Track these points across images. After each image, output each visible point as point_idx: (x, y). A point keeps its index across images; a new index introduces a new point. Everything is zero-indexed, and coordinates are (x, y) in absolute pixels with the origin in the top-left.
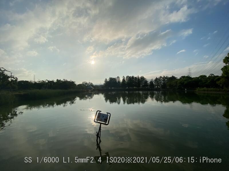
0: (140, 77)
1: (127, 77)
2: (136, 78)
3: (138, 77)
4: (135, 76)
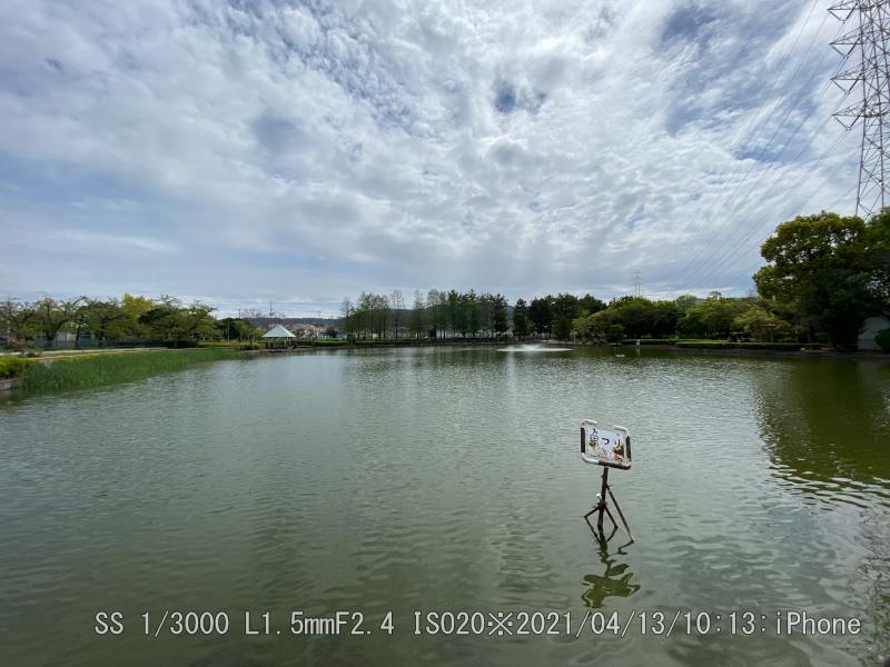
0: (478, 294)
1: (430, 293)
2: (464, 298)
3: (472, 297)
4: (462, 291)
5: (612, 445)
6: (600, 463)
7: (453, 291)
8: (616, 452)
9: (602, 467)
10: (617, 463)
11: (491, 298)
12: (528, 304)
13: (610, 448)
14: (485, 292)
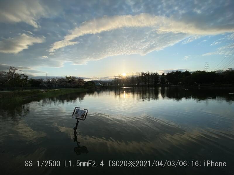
3: (148, 73)
4: (145, 72)
5: (82, 114)
6: (76, 118)
7: (143, 72)
8: (82, 116)
9: (77, 119)
10: (81, 118)
11: (154, 73)
12: (166, 74)
13: (81, 115)
14: (152, 72)
